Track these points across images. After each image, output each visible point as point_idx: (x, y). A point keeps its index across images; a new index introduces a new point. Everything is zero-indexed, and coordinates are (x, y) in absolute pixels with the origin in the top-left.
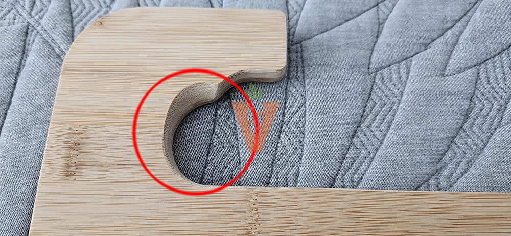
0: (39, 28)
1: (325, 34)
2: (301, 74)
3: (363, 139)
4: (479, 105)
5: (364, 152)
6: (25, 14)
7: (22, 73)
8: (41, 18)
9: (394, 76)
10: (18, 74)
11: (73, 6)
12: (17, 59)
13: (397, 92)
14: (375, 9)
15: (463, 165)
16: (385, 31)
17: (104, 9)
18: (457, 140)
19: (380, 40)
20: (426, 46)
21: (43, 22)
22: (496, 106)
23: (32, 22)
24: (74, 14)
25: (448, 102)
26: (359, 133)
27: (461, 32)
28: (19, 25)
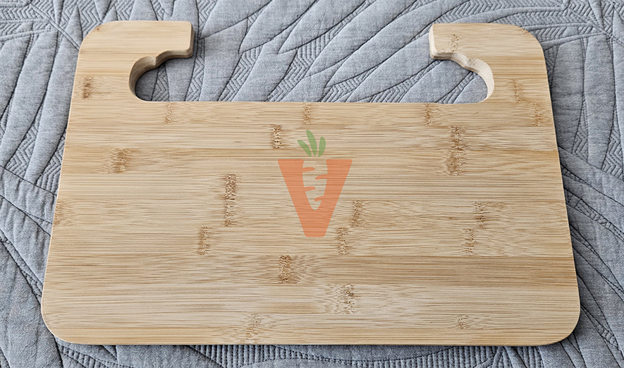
0: (64, 33)
1: (217, 34)
2: (203, 54)
3: (232, 85)
4: (294, 68)
5: (232, 91)
6: (56, 26)
7: (57, 56)
8: (65, 28)
9: (252, 55)
10: (54, 56)
11: (82, 22)
12: (54, 49)
13: (252, 62)
14: (246, 20)
15: (281, 96)
16: (250, 32)
17: (99, 23)
18: (280, 85)
19: (246, 36)
20: (271, 39)
21: (66, 30)
22: (303, 68)
23: (60, 30)
24: (83, 26)
25: (276, 67)
26: (230, 82)
27: (291, 31)
28: (53, 32)
